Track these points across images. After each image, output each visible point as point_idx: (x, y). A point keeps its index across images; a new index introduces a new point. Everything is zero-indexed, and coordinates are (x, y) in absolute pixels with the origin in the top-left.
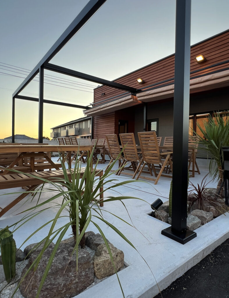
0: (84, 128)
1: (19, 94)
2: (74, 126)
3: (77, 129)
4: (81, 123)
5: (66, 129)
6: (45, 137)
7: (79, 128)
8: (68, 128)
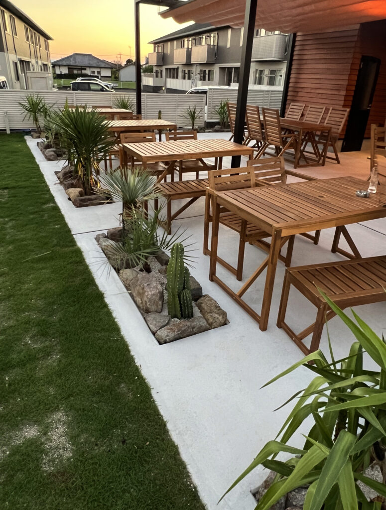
0: (229, 45)
2: (204, 40)
3: (212, 47)
4: (221, 33)
5: (186, 46)
7: (216, 44)
8: (190, 42)
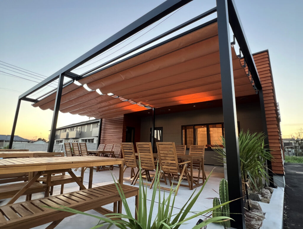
0: (86, 131)
1: (27, 97)
2: (75, 129)
3: (78, 132)
4: (83, 127)
5: (67, 131)
6: (41, 139)
7: (80, 131)
8: (69, 130)
